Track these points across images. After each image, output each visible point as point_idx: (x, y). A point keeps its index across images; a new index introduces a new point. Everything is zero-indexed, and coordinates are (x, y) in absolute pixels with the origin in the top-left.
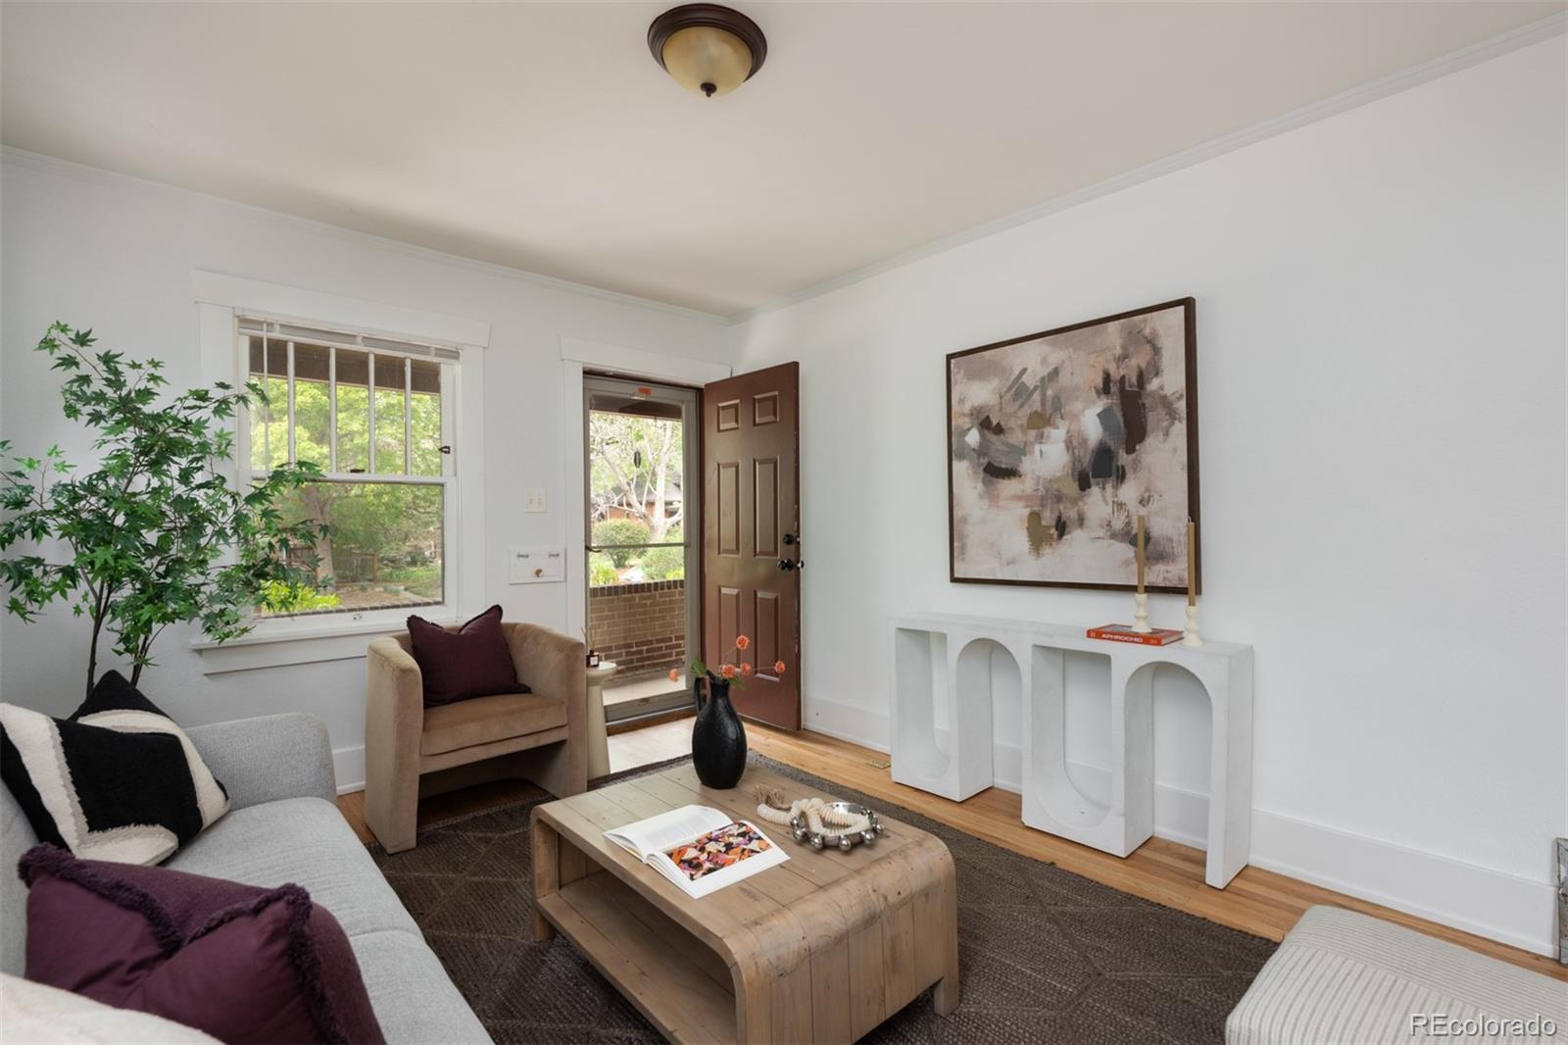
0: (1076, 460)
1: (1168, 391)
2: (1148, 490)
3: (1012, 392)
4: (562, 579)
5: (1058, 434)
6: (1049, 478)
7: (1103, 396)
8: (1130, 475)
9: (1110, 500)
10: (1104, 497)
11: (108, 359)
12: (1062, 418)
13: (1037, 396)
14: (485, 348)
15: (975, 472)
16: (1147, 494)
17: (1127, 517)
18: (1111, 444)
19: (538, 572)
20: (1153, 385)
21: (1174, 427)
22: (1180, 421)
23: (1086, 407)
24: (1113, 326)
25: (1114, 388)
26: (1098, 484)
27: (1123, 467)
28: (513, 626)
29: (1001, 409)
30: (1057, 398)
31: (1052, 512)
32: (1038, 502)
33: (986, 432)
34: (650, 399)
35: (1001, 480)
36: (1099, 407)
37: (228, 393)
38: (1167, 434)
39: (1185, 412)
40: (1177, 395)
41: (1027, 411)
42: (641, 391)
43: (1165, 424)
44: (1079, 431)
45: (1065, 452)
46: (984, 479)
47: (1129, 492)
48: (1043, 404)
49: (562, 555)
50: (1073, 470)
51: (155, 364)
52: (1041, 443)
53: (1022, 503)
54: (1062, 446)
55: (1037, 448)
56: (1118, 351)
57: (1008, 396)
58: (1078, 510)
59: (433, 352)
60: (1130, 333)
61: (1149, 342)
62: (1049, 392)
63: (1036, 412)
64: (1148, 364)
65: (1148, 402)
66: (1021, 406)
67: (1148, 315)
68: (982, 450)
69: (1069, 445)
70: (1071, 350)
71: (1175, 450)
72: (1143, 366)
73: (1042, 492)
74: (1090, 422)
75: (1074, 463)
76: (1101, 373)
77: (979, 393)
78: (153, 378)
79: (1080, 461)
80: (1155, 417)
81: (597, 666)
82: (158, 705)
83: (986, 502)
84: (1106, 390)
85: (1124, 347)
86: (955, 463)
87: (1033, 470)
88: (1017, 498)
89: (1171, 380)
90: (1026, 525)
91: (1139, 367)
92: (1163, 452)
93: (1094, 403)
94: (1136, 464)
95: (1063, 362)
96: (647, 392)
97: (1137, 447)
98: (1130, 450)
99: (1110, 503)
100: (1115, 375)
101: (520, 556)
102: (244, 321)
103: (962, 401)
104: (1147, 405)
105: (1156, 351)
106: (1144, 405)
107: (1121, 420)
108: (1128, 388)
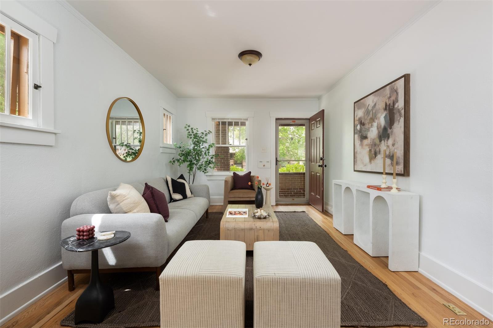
0: (379, 132)
1: (400, 107)
2: (394, 141)
3: (366, 112)
4: (270, 167)
5: (375, 124)
6: (373, 138)
7: (385, 111)
8: (390, 136)
9: (386, 145)
10: (385, 144)
11: (192, 129)
12: (376, 119)
13: (371, 113)
14: (253, 117)
15: (359, 138)
16: (394, 142)
17: (390, 150)
18: (386, 126)
19: (264, 166)
20: (396, 106)
21: (401, 119)
22: (402, 117)
23: (381, 115)
24: (388, 87)
25: (388, 108)
26: (383, 140)
27: (389, 134)
28: (253, 176)
29: (364, 118)
30: (375, 113)
31: (374, 149)
32: (371, 146)
33: (361, 125)
34: (295, 123)
35: (364, 140)
36: (384, 115)
37: (206, 132)
38: (399, 122)
39: (403, 114)
40: (402, 108)
41: (369, 117)
42: (293, 121)
43: (399, 118)
44: (380, 123)
45: (377, 130)
46: (361, 140)
47: (390, 142)
48: (372, 115)
49: (270, 162)
50: (378, 135)
51: (197, 129)
52: (372, 127)
53: (368, 147)
54: (376, 128)
55: (371, 129)
56: (389, 95)
57: (365, 114)
58: (379, 148)
59: (243, 119)
60: (391, 89)
61: (396, 91)
62: (374, 111)
63: (371, 118)
64: (395, 99)
65: (395, 111)
66: (368, 117)
67: (396, 82)
68: (360, 131)
69: (378, 128)
70: (378, 97)
71: (401, 127)
72: (394, 99)
73: (372, 143)
74: (382, 120)
75: (378, 133)
76: (385, 103)
77: (360, 113)
78: (197, 131)
79: (380, 133)
80: (397, 116)
81: (269, 186)
82: (186, 180)
83: (361, 147)
84: (385, 109)
85: (390, 94)
86: (355, 135)
87: (370, 136)
88: (367, 145)
89: (400, 104)
90: (368, 154)
91: (393, 100)
92: (398, 128)
93: (383, 113)
94: (392, 132)
95: (377, 101)
96: (294, 122)
97: (392, 127)
98: (391, 128)
99: (386, 146)
100: (388, 104)
101: (260, 162)
102: (213, 119)
103: (357, 116)
104: (395, 113)
105: (397, 94)
106: (394, 112)
107: (389, 118)
108: (391, 108)
